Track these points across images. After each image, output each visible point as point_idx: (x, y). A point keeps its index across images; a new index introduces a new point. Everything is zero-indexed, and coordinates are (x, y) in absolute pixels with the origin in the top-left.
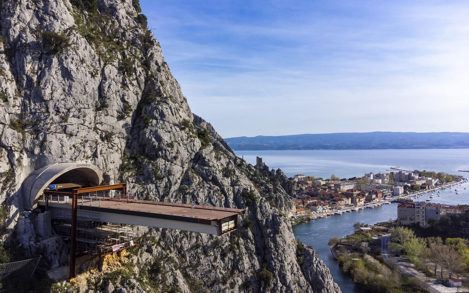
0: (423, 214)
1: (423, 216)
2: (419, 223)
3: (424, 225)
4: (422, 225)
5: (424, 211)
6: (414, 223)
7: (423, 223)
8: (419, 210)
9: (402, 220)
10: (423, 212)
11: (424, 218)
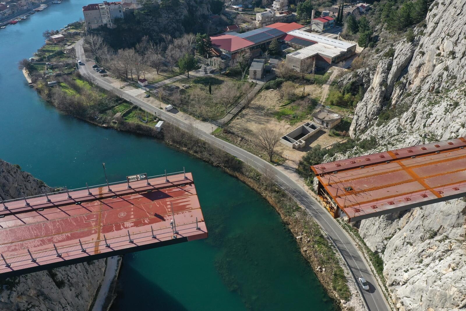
0: (108, 14)
1: (109, 16)
2: (106, 25)
3: (111, 26)
4: (109, 26)
5: (108, 10)
6: (102, 25)
7: (110, 23)
8: (103, 11)
9: (90, 24)
10: (108, 12)
11: (110, 19)
